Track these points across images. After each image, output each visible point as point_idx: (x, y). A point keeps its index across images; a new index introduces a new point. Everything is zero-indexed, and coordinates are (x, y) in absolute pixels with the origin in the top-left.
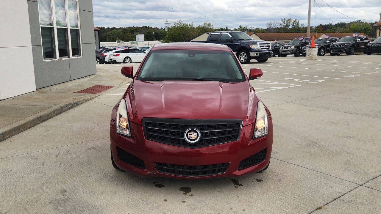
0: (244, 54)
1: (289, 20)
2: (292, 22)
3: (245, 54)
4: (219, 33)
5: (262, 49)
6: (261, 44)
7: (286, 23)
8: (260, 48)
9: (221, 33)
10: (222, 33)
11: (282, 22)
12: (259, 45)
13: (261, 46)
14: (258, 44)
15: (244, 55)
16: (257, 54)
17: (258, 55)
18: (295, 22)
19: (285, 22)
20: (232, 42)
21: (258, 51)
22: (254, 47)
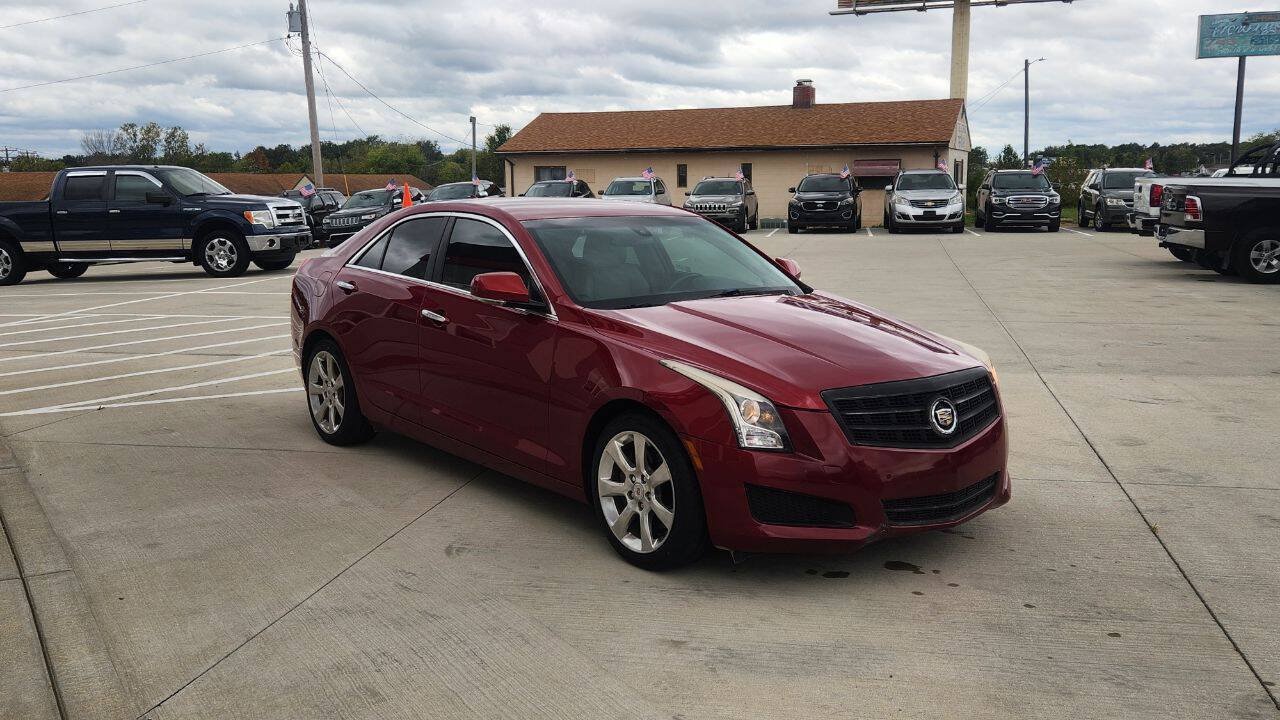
0: (224, 244)
1: (149, 131)
2: (163, 136)
3: (229, 243)
4: (104, 173)
5: (283, 224)
6: (278, 208)
7: (139, 136)
8: (277, 222)
9: (111, 171)
10: (117, 173)
11: (125, 136)
12: (274, 213)
13: (279, 216)
14: (270, 207)
15: (226, 248)
16: (272, 242)
17: (276, 246)
18: (172, 135)
19: (135, 135)
20: (167, 203)
21: (275, 231)
22: (258, 218)
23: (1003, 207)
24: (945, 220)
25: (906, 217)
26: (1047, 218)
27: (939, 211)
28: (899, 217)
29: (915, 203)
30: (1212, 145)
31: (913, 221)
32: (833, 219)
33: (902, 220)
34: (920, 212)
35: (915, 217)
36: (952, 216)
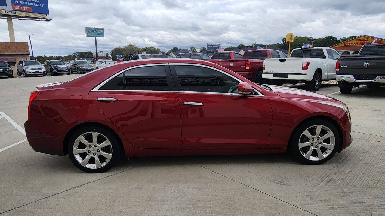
23: (56, 69)
24: (42, 73)
25: (31, 73)
26: (67, 72)
27: (40, 71)
28: (28, 73)
29: (32, 69)
30: (58, 57)
31: (33, 74)
32: (6, 74)
33: (29, 74)
34: (34, 71)
35: (33, 73)
36: (43, 72)
